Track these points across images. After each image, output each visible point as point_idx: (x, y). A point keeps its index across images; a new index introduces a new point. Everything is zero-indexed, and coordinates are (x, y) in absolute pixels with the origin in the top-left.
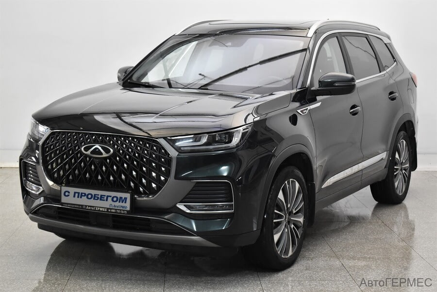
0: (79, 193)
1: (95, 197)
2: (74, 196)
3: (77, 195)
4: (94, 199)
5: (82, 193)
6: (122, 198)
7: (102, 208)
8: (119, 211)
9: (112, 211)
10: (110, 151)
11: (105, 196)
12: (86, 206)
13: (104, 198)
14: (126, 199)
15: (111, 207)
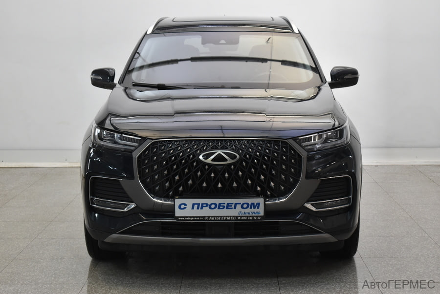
0: (198, 205)
1: (220, 206)
2: (193, 208)
3: (196, 206)
4: (219, 208)
5: (202, 204)
6: (254, 204)
7: (229, 216)
8: (251, 218)
9: (243, 218)
10: (236, 156)
11: (233, 204)
12: (209, 217)
13: (231, 206)
14: (258, 204)
15: (241, 215)
